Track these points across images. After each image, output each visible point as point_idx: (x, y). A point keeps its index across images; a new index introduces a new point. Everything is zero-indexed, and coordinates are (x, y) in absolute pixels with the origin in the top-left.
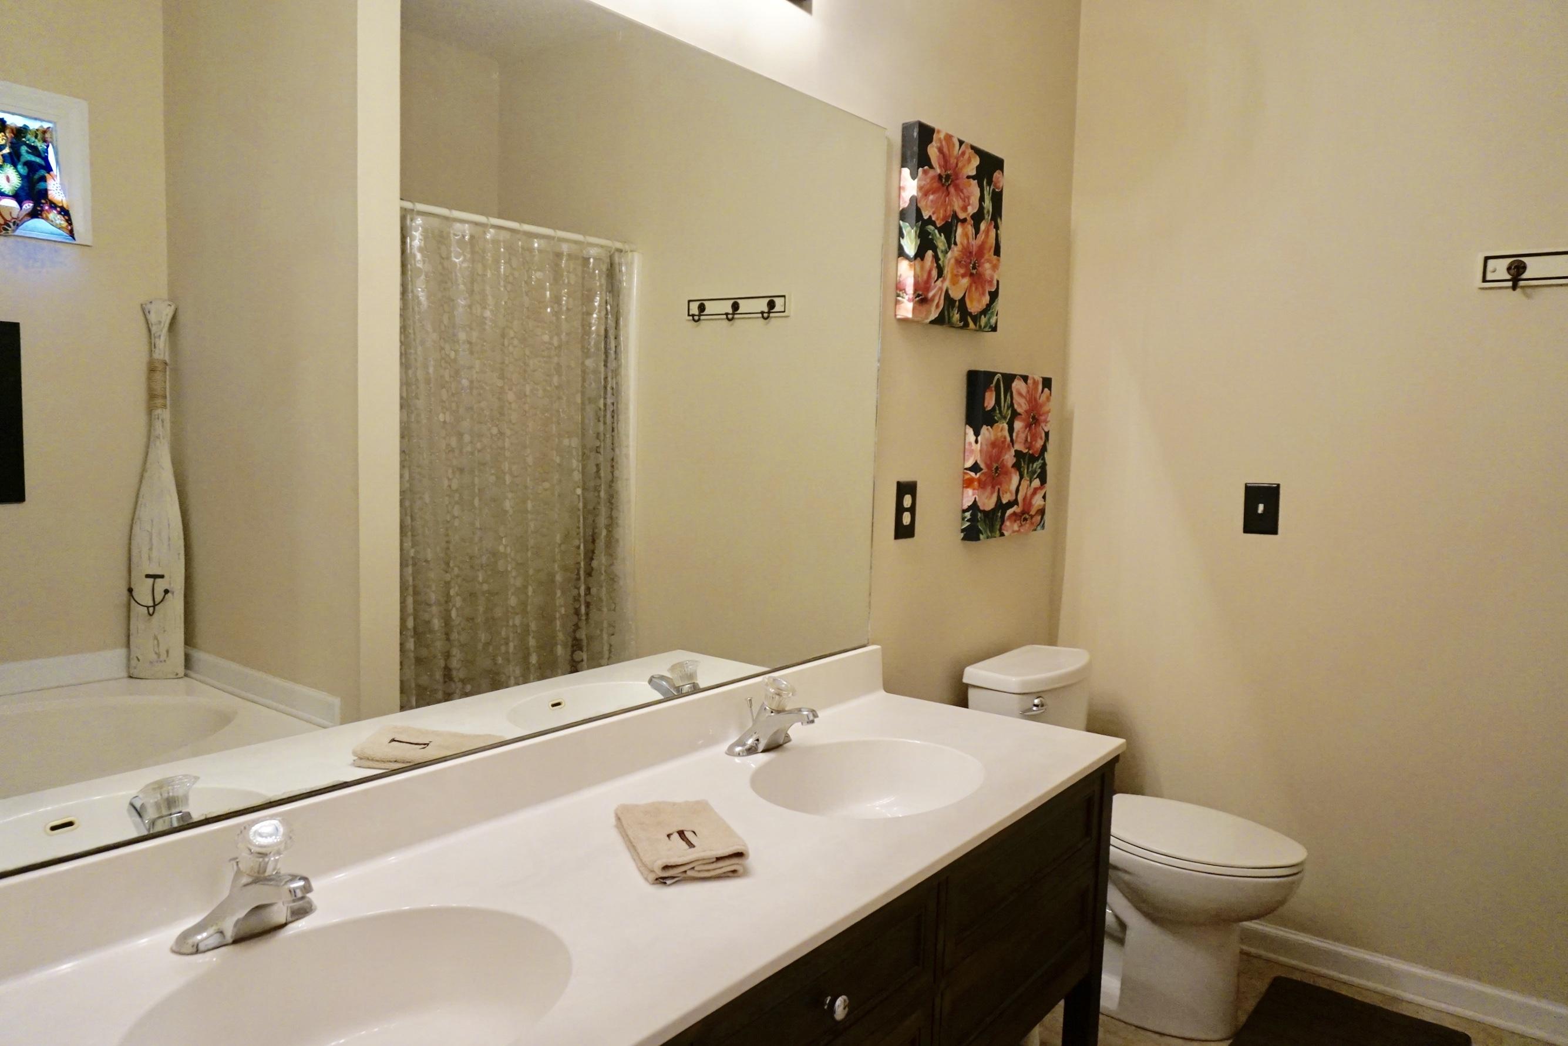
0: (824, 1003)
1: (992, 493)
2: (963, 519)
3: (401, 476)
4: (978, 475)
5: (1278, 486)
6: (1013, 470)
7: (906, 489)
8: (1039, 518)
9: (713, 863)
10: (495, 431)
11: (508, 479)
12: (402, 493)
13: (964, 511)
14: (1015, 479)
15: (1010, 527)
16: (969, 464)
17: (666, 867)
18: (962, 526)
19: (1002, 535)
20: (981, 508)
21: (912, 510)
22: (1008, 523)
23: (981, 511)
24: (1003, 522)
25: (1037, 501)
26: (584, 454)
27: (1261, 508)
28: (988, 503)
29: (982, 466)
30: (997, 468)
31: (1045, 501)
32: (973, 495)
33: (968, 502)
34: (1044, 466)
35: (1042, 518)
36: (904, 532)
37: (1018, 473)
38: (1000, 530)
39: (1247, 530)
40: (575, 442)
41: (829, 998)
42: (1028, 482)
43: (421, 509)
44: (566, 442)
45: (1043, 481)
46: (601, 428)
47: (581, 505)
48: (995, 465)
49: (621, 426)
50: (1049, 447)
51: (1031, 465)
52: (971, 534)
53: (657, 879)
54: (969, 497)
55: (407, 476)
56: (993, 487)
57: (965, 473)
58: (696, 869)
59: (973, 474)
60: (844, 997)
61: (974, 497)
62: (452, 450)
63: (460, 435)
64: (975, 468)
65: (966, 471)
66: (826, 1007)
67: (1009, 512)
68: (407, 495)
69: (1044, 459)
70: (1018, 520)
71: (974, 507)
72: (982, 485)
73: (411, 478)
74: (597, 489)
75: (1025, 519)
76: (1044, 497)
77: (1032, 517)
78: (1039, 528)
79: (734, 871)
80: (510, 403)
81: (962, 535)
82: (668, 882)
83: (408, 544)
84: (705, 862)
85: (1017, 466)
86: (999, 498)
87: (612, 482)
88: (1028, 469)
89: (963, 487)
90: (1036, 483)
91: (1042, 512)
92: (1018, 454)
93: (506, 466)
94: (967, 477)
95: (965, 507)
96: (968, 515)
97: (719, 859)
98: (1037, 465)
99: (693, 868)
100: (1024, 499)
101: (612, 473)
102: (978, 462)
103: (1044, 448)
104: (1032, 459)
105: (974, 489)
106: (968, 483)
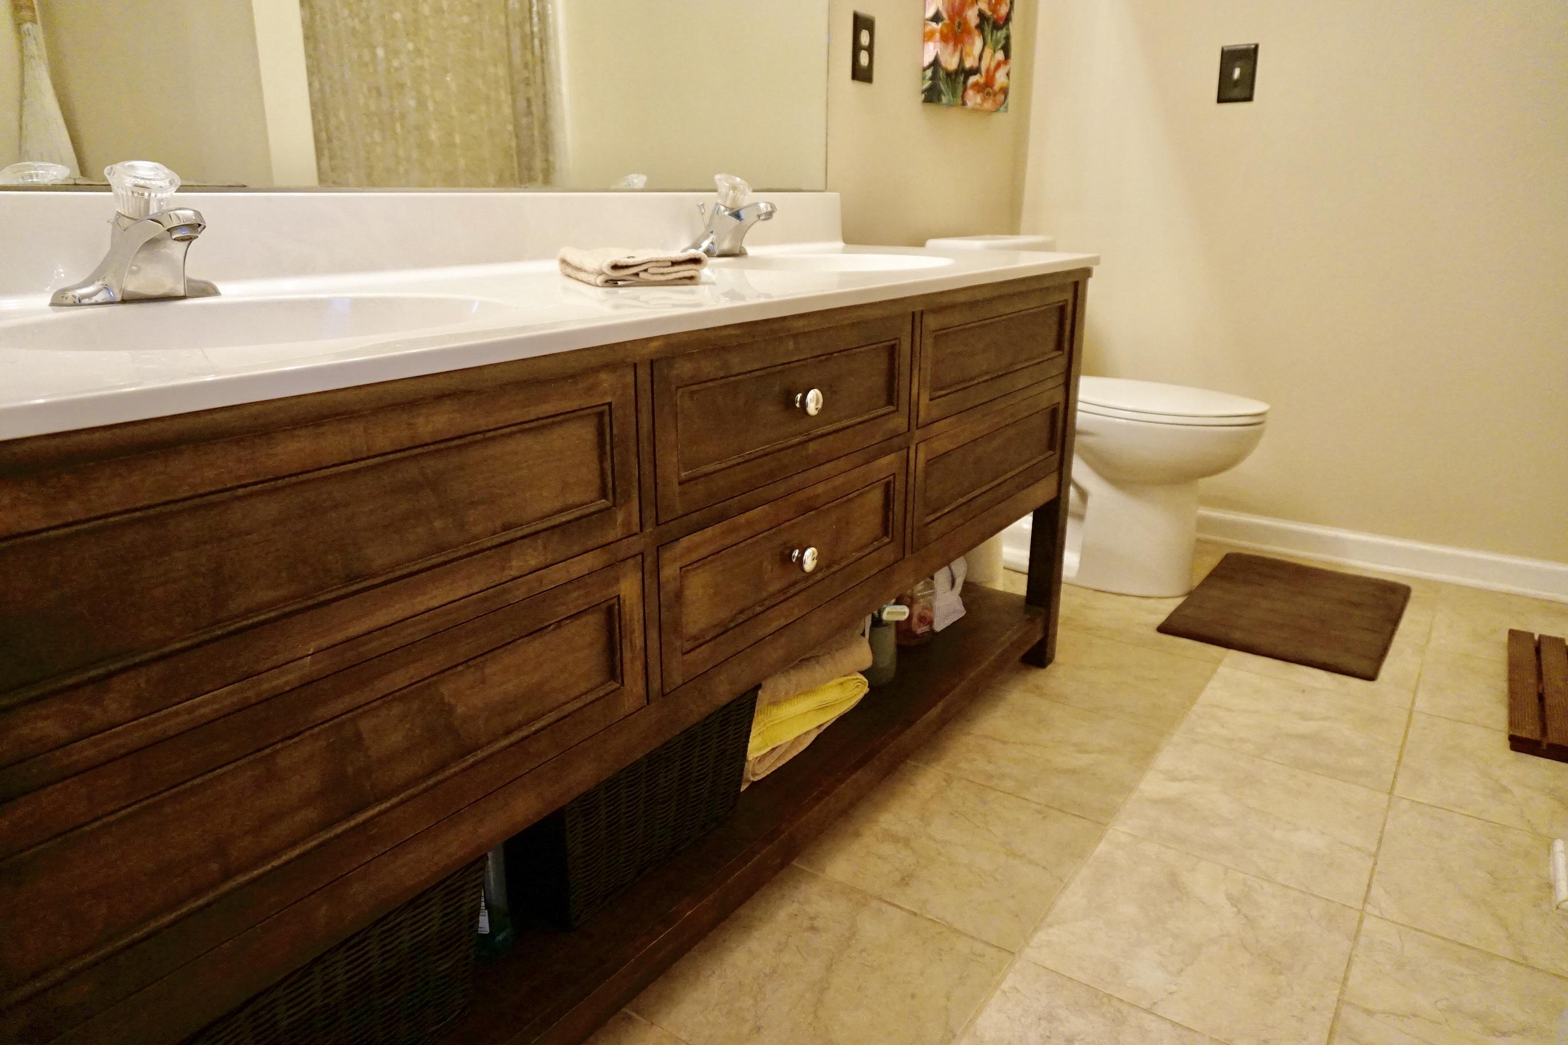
0: (794, 402)
1: (955, 50)
2: (924, 78)
3: (310, 85)
4: (940, 25)
5: (1257, 46)
6: (976, 32)
7: (862, 23)
8: (1003, 97)
9: (668, 267)
10: (410, 46)
11: (431, 106)
12: (313, 105)
13: (925, 69)
14: (978, 43)
15: (973, 98)
16: (930, 13)
17: (615, 267)
18: (923, 85)
19: (964, 104)
20: (943, 64)
21: (870, 49)
22: (970, 93)
23: (943, 69)
24: (965, 90)
25: (1000, 78)
26: (512, 87)
27: (1237, 73)
28: (951, 63)
29: (945, 15)
30: (960, 24)
31: (1009, 79)
32: (934, 49)
33: (928, 59)
34: (1008, 38)
35: (1006, 98)
36: (861, 74)
37: (982, 37)
38: (963, 97)
39: (1221, 100)
40: (501, 71)
41: (799, 396)
42: (992, 51)
43: (337, 128)
44: (491, 69)
45: (1007, 56)
46: (529, 56)
47: (513, 143)
48: (957, 20)
49: (553, 57)
50: (1015, 16)
51: (995, 31)
52: (931, 96)
53: (607, 281)
54: (931, 51)
55: (317, 85)
56: (955, 45)
57: (925, 25)
58: (649, 271)
59: (934, 24)
60: (816, 391)
61: (936, 51)
62: (366, 65)
63: (372, 48)
64: (937, 18)
65: (926, 22)
66: (798, 405)
67: (972, 79)
68: (320, 108)
69: (1008, 29)
70: (982, 92)
71: (936, 63)
72: (944, 39)
73: (322, 90)
74: (530, 127)
75: (989, 94)
76: (1008, 75)
77: (995, 95)
78: (1002, 109)
79: (691, 278)
80: (426, 17)
81: (923, 97)
82: (620, 283)
83: (326, 162)
84: (659, 264)
85: (980, 27)
86: (961, 61)
87: (545, 122)
88: (992, 36)
89: (924, 41)
90: (1000, 55)
91: (1005, 91)
92: (981, 15)
93: (427, 90)
94: (928, 29)
95: (926, 63)
96: (929, 73)
97: (674, 263)
98: (1001, 34)
99: (646, 270)
100: (988, 70)
101: (545, 111)
102: (941, 9)
103: (1008, 19)
104: (997, 27)
105: (935, 42)
106: (928, 37)
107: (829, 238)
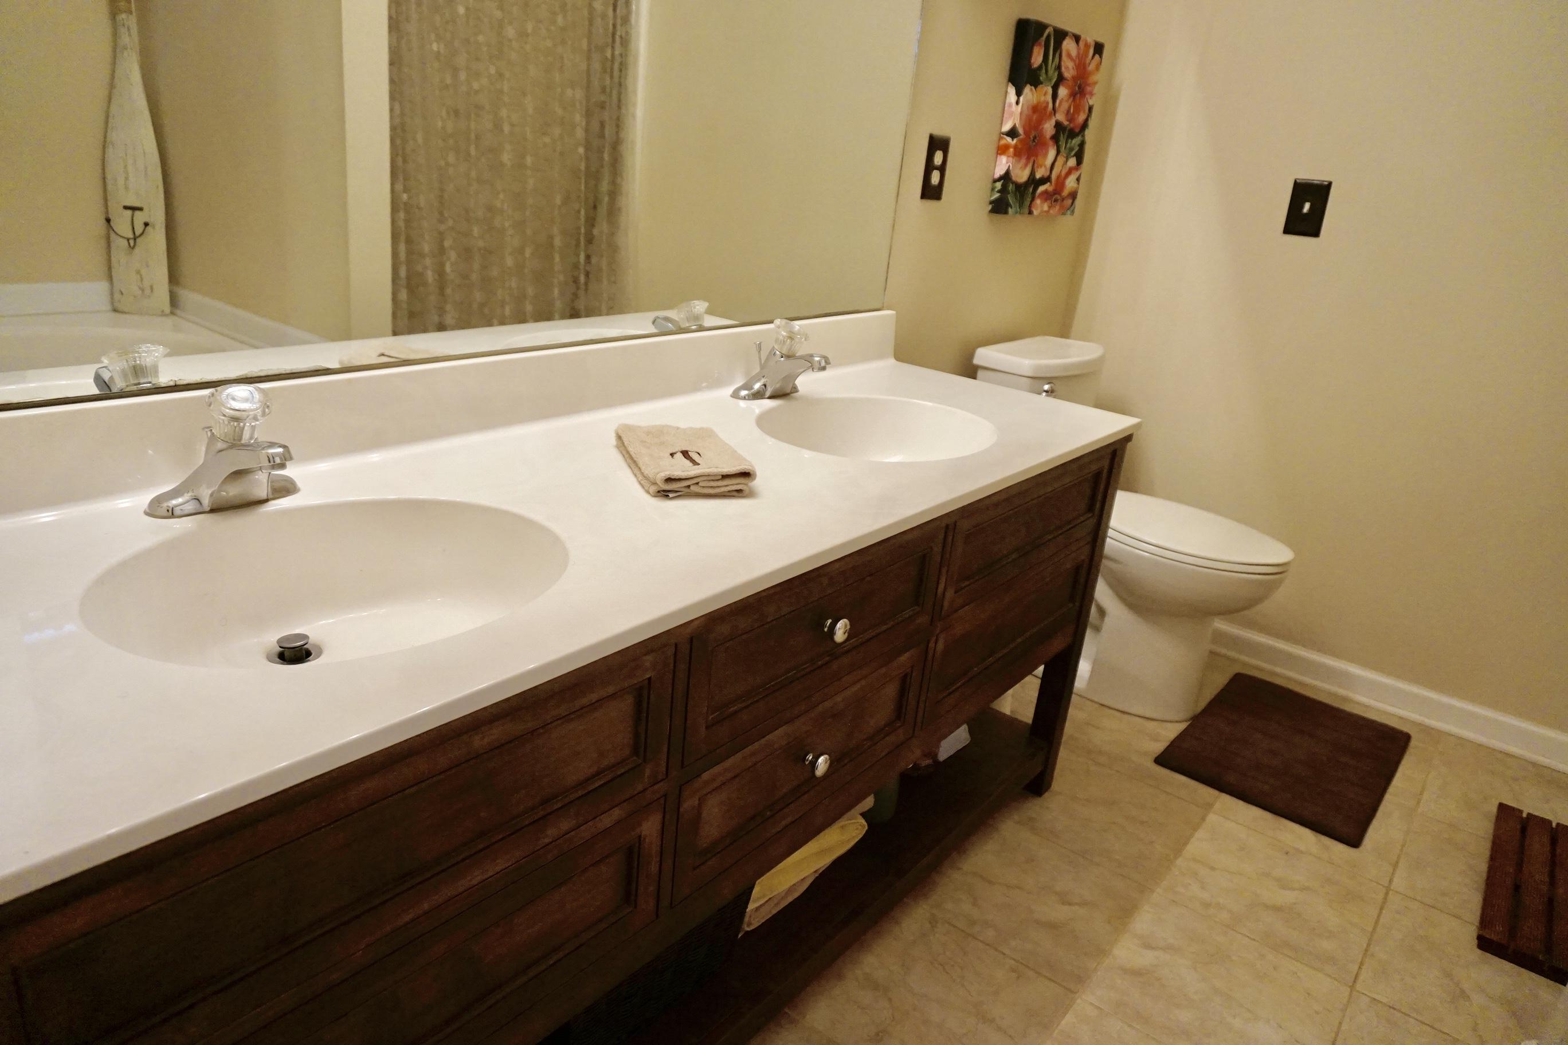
0: (823, 626)
1: (1026, 165)
2: (993, 189)
3: (392, 110)
4: (1015, 140)
5: (1330, 184)
6: (1051, 143)
7: (938, 144)
8: (1070, 201)
9: (718, 480)
10: (492, 70)
11: (506, 129)
12: (393, 129)
13: (995, 181)
14: (1052, 153)
15: (1040, 206)
16: (1006, 128)
17: (669, 480)
18: (991, 196)
19: (1030, 213)
20: (1014, 178)
21: (942, 169)
22: (1038, 201)
23: (1013, 182)
24: (1033, 199)
25: (1070, 183)
26: (587, 111)
27: (1307, 207)
28: (1022, 175)
29: (1021, 131)
30: (1035, 137)
31: (1078, 184)
32: (1007, 163)
33: (1000, 172)
34: (1082, 145)
35: (1073, 203)
36: (931, 192)
37: (1055, 147)
38: (1030, 206)
39: (1288, 230)
40: (579, 94)
41: (829, 621)
42: (1065, 159)
43: (414, 150)
44: (569, 92)
45: (1079, 162)
46: (608, 82)
47: (583, 167)
48: (1033, 134)
49: (629, 81)
50: (1092, 123)
51: (1070, 140)
52: (999, 207)
53: (659, 492)
54: (1003, 165)
55: (397, 111)
56: (1028, 159)
57: (1000, 138)
58: (700, 484)
59: (1009, 139)
60: (845, 620)
61: (1008, 165)
62: (447, 87)
63: (455, 71)
64: (1012, 133)
65: (1002, 135)
66: (826, 630)
67: (1041, 189)
68: (399, 134)
69: (1083, 136)
70: (1049, 199)
71: (1006, 177)
72: (1017, 154)
73: (402, 114)
74: (600, 151)
75: (1056, 201)
76: (1078, 180)
77: (1063, 200)
78: (1069, 212)
79: (739, 491)
80: (510, 40)
81: (990, 207)
82: (671, 495)
83: (399, 187)
84: (710, 478)
85: (1055, 138)
86: (1033, 173)
87: (616, 145)
88: (1066, 143)
89: (997, 154)
90: (1072, 162)
91: (1073, 195)
92: (1058, 125)
93: (504, 113)
94: (1003, 142)
95: (997, 175)
96: (999, 185)
97: (725, 477)
98: (1076, 141)
99: (697, 483)
100: (1058, 177)
101: (617, 133)
102: (1017, 125)
103: (1085, 125)
104: (1072, 134)
105: (1008, 157)
106: (1002, 150)
107: (881, 356)
